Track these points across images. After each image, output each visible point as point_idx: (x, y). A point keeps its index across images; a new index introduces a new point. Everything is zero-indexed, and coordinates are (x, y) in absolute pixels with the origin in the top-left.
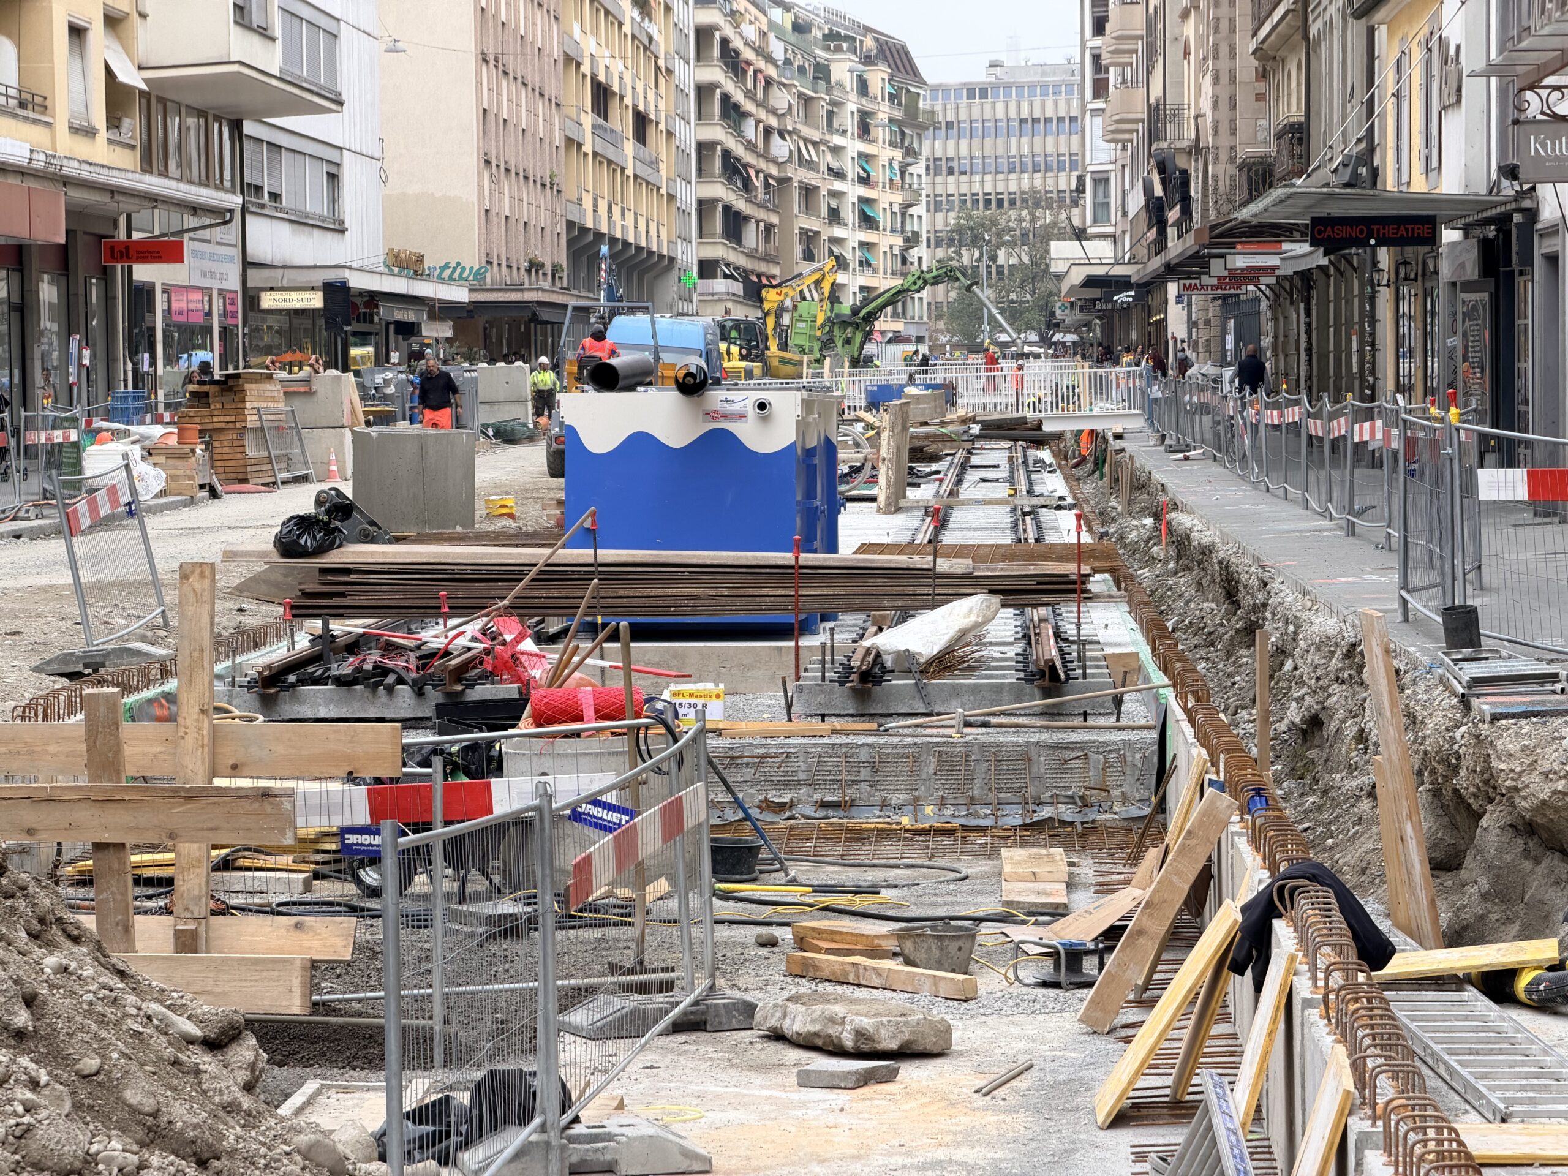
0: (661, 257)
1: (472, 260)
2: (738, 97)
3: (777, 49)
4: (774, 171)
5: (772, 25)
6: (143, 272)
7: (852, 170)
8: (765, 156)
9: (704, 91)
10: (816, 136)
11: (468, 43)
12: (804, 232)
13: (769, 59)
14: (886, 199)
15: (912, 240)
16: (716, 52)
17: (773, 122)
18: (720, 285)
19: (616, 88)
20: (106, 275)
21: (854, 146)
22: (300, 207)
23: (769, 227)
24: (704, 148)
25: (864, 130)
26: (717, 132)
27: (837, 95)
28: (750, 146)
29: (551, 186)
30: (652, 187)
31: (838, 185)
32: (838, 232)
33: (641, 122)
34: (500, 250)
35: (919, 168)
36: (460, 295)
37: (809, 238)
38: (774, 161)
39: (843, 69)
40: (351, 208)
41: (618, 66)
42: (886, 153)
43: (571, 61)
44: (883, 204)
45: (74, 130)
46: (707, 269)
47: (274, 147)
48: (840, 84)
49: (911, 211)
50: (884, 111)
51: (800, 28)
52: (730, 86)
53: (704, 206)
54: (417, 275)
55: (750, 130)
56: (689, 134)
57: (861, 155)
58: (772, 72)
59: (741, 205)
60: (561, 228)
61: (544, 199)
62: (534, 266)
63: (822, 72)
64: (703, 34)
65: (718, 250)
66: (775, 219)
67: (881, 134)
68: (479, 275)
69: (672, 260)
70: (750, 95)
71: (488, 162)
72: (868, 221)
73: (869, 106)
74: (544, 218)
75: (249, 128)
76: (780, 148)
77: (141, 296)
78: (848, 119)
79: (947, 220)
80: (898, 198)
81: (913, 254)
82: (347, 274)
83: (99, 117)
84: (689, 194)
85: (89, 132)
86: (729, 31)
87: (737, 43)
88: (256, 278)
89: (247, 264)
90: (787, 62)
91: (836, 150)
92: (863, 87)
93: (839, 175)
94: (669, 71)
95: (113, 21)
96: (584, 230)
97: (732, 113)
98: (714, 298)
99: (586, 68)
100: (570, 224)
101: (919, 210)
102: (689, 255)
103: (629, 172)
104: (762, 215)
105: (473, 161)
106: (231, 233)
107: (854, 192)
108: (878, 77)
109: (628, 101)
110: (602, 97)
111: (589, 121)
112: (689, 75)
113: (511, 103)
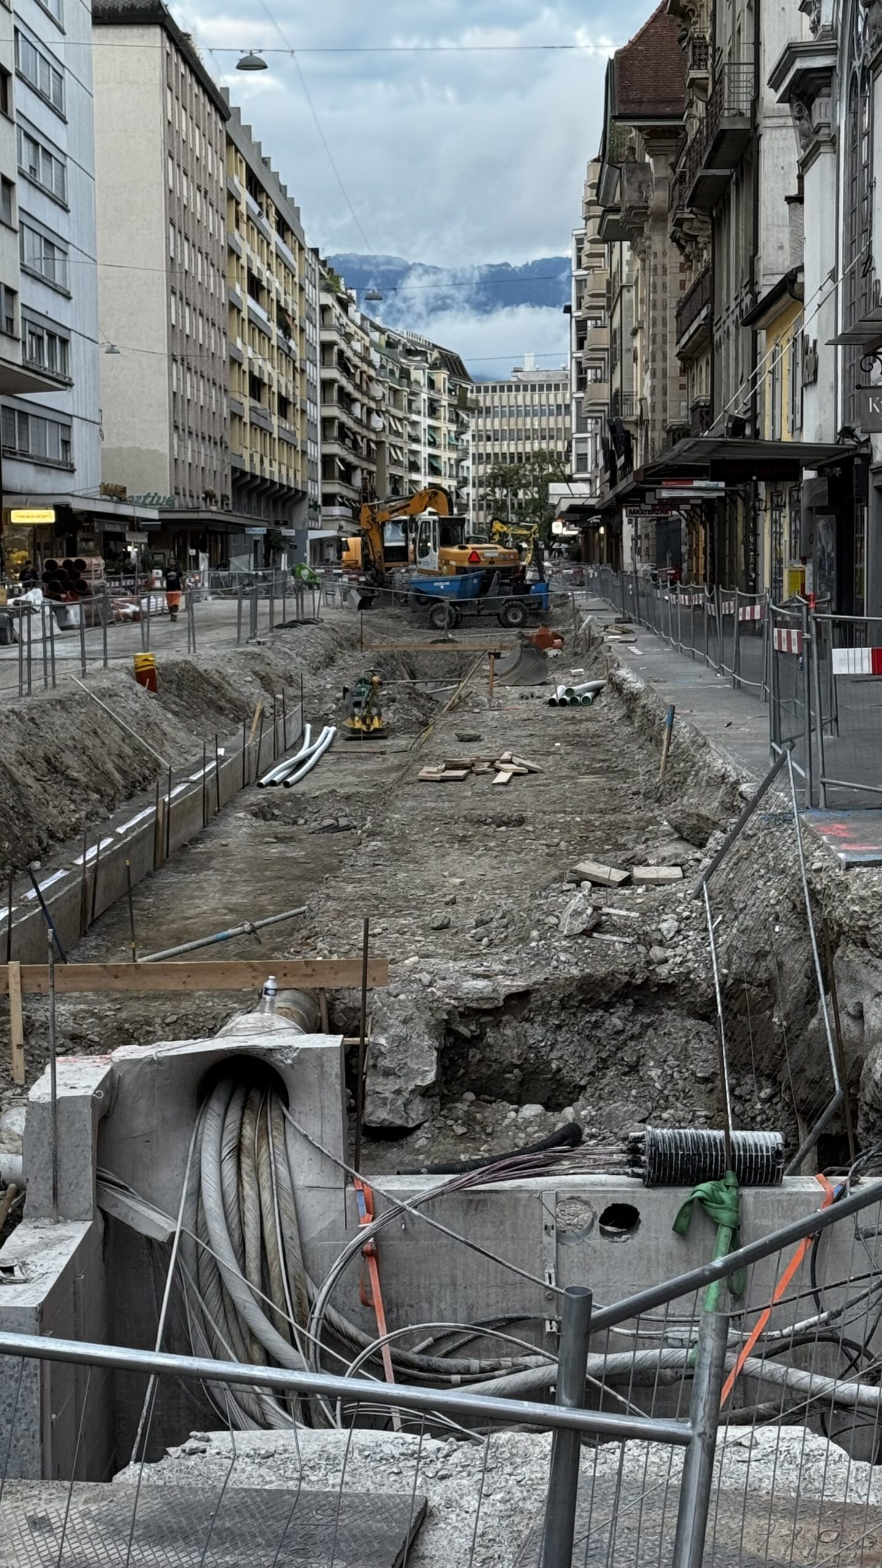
0: (297, 491)
1: (165, 492)
2: (350, 388)
3: (375, 357)
4: (373, 437)
5: (372, 342)
7: (424, 437)
8: (368, 427)
9: (327, 384)
10: (400, 414)
11: (163, 348)
12: (392, 476)
13: (370, 364)
14: (446, 456)
15: (464, 482)
16: (335, 358)
17: (373, 405)
18: (337, 511)
19: (266, 380)
21: (425, 421)
22: (42, 455)
23: (370, 473)
24: (327, 422)
25: (433, 411)
26: (335, 411)
27: (415, 388)
28: (358, 421)
29: (221, 443)
30: (291, 446)
31: (415, 447)
32: (415, 477)
33: (284, 404)
34: (184, 484)
35: (468, 436)
36: (154, 514)
37: (396, 480)
38: (374, 431)
39: (419, 371)
40: (78, 455)
41: (268, 367)
42: (446, 426)
43: (235, 362)
44: (444, 458)
46: (329, 499)
47: (24, 415)
48: (417, 382)
49: (463, 463)
50: (445, 400)
51: (391, 345)
52: (344, 381)
53: (327, 459)
54: (122, 500)
55: (357, 410)
56: (316, 412)
57: (430, 427)
58: (372, 373)
59: (351, 458)
60: (228, 471)
61: (217, 453)
62: (209, 496)
63: (405, 374)
64: (327, 346)
65: (335, 488)
66: (374, 468)
67: (444, 413)
68: (170, 501)
69: (304, 493)
70: (358, 387)
71: (176, 427)
72: (435, 471)
73: (436, 396)
74: (216, 465)
76: (378, 422)
78: (422, 404)
79: (487, 469)
80: (454, 455)
81: (465, 490)
82: (69, 499)
84: (316, 451)
86: (343, 345)
87: (349, 353)
88: (8, 501)
89: (3, 492)
90: (382, 367)
91: (414, 424)
92: (431, 384)
93: (416, 440)
94: (303, 371)
96: (244, 473)
97: (346, 400)
98: (332, 519)
99: (245, 367)
100: (234, 470)
101: (468, 463)
102: (316, 491)
103: (275, 435)
104: (365, 465)
105: (165, 427)
107: (425, 451)
108: (441, 377)
109: (275, 389)
110: (257, 386)
111: (248, 402)
112: (316, 373)
113: (193, 389)
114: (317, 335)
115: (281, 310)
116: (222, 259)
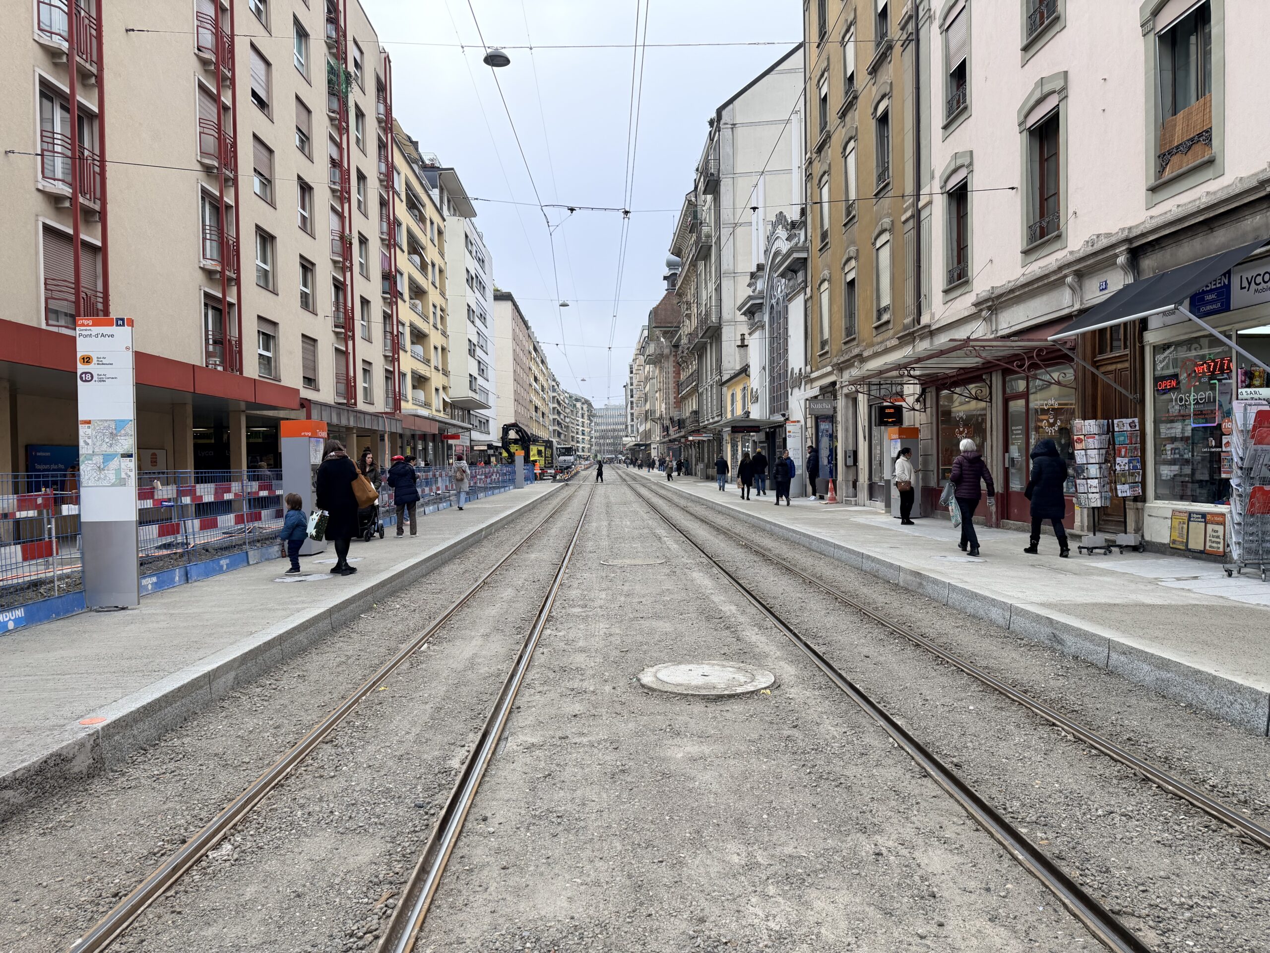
2: (560, 410)
3: (567, 401)
4: (566, 424)
5: (566, 397)
6: (450, 442)
7: (580, 424)
8: (565, 421)
9: (554, 408)
10: (574, 418)
11: (513, 397)
13: (566, 403)
14: (587, 430)
15: (592, 438)
16: (556, 401)
17: (566, 415)
19: (539, 407)
20: (442, 442)
21: (581, 420)
22: (481, 428)
24: (554, 420)
25: (583, 417)
26: (556, 417)
27: (577, 410)
28: (562, 419)
30: (545, 427)
31: (578, 427)
35: (592, 424)
37: (573, 437)
38: (567, 422)
39: (579, 405)
40: (490, 428)
41: (539, 402)
42: (587, 421)
43: (531, 401)
45: (436, 411)
47: (477, 416)
48: (578, 408)
49: (591, 432)
50: (586, 413)
51: (571, 397)
52: (558, 408)
53: (555, 431)
55: (562, 417)
56: (551, 417)
57: (582, 422)
58: (566, 405)
59: (560, 431)
63: (575, 406)
64: (554, 397)
65: (556, 439)
66: (566, 434)
67: (586, 417)
70: (562, 410)
72: (583, 434)
73: (583, 412)
75: (471, 412)
76: (567, 420)
77: (450, 447)
78: (580, 415)
79: (598, 434)
80: (589, 430)
82: (490, 442)
83: (442, 409)
84: (551, 428)
85: (440, 411)
86: (558, 397)
87: (560, 400)
88: (473, 443)
89: (471, 440)
90: (569, 404)
91: (578, 421)
92: (582, 408)
93: (578, 425)
94: (548, 404)
95: (444, 388)
97: (559, 413)
99: (533, 403)
101: (593, 432)
106: (467, 434)
107: (581, 429)
108: (585, 407)
109: (541, 410)
110: (536, 408)
111: (534, 413)
112: (551, 406)
113: (521, 410)
114: (552, 394)
115: (542, 386)
116: (527, 370)
